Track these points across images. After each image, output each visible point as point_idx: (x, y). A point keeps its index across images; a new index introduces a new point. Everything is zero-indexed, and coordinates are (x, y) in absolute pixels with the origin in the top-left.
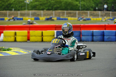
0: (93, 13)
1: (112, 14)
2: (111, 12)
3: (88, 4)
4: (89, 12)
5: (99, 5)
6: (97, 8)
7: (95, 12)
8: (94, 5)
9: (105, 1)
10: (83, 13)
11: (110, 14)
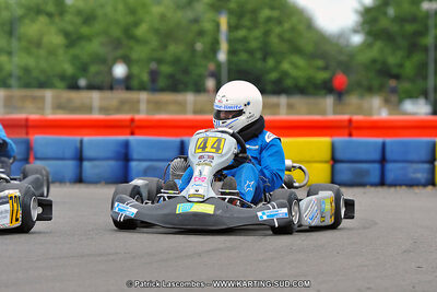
0: (69, 100)
1: (148, 102)
2: (144, 96)
3: (43, 64)
4: (48, 94)
5: (93, 69)
6: (82, 82)
7: (74, 95)
8: (69, 69)
9: (120, 52)
10: (24, 98)
11: (138, 102)
